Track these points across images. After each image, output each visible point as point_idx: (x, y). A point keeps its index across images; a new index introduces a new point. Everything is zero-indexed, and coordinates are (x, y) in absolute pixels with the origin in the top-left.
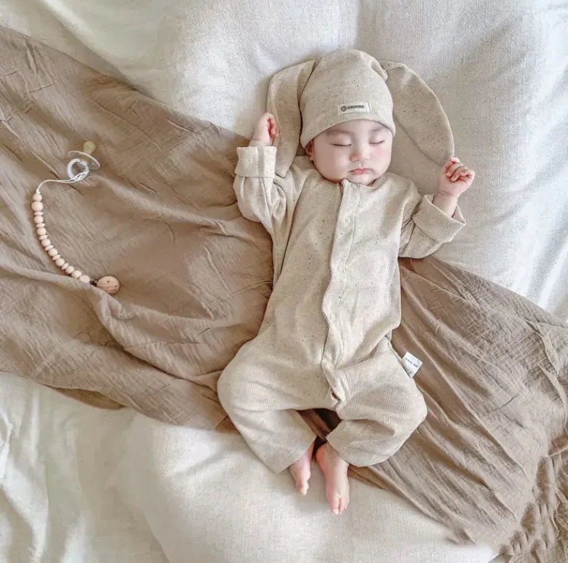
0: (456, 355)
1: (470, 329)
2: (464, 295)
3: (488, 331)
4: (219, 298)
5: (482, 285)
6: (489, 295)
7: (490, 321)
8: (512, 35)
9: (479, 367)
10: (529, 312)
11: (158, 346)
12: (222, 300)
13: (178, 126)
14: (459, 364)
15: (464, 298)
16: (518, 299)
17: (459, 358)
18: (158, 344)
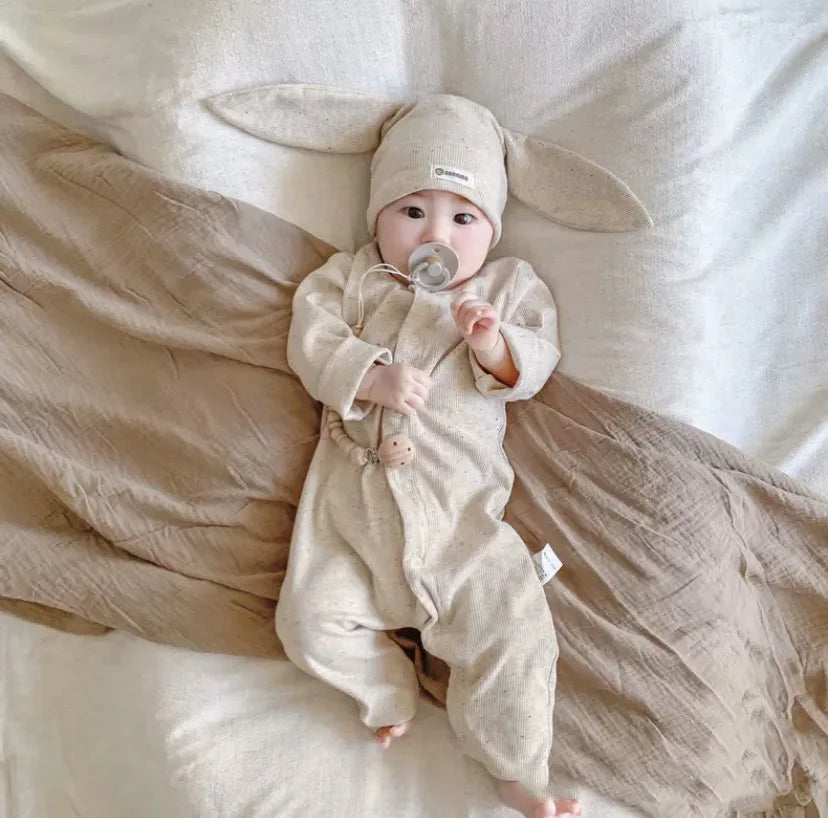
0: (602, 520)
1: (623, 483)
2: (612, 433)
3: (650, 485)
4: (255, 460)
5: (641, 418)
6: (654, 433)
7: (652, 470)
8: (666, 52)
9: (637, 535)
10: (717, 455)
11: (167, 534)
12: (259, 464)
13: (173, 202)
14: (606, 532)
15: (613, 438)
16: (701, 437)
17: (607, 524)
18: (166, 530)
